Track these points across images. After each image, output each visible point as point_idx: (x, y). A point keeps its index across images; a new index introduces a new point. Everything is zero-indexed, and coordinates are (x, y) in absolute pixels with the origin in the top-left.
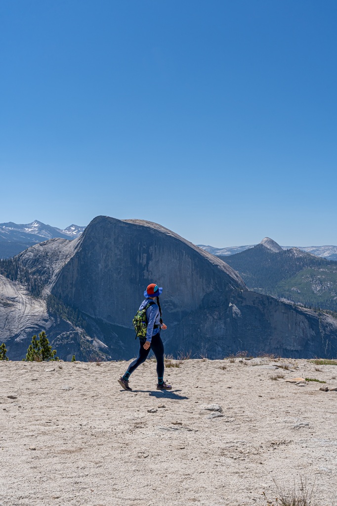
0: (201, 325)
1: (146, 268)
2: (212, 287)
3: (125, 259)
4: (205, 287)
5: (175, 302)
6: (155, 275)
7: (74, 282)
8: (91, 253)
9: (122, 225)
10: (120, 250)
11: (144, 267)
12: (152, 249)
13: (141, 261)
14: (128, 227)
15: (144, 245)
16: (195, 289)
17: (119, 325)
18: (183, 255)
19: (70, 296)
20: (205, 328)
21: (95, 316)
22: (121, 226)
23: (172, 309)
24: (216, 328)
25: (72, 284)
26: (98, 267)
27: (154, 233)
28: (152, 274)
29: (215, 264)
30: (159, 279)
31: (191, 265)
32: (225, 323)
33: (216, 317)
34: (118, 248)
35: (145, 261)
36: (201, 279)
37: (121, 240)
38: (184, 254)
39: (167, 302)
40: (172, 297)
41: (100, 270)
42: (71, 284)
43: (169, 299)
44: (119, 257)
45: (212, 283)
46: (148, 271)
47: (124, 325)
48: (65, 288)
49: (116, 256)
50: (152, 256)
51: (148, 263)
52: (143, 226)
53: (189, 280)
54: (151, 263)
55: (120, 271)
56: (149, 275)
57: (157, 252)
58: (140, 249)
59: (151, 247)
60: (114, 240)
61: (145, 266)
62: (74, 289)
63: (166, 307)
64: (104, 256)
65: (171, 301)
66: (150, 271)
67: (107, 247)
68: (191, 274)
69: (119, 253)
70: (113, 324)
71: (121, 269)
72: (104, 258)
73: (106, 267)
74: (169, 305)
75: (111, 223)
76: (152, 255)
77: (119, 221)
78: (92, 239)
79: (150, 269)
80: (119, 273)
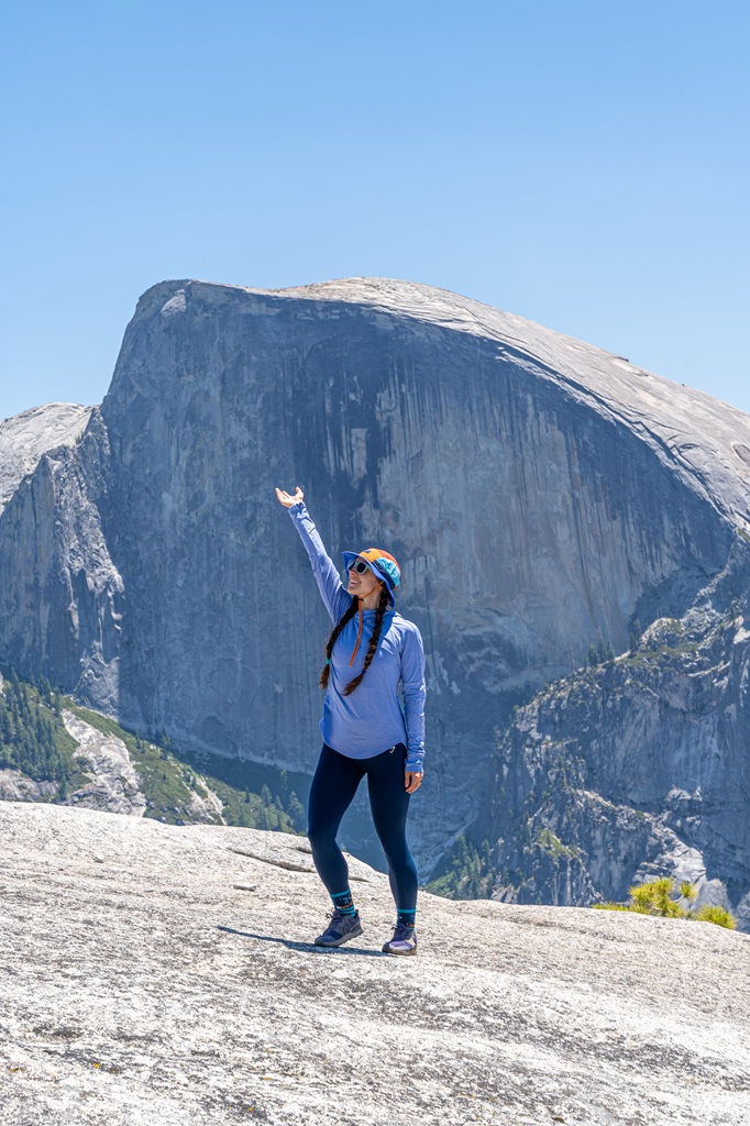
0: (594, 745)
1: (368, 494)
2: (672, 558)
3: (274, 461)
4: (636, 558)
5: (518, 642)
6: (411, 524)
7: (42, 582)
8: (133, 451)
9: (255, 309)
10: (249, 424)
11: (361, 491)
12: (386, 401)
13: (344, 464)
14: (279, 316)
15: (354, 390)
16: (593, 573)
17: (259, 760)
18: (525, 416)
19: (28, 641)
20: (620, 755)
21: (147, 720)
22: (248, 316)
23: (501, 676)
24: (679, 755)
25: (33, 588)
26: (161, 507)
27: (390, 327)
28: (396, 517)
29: (681, 440)
30: (432, 539)
31: (564, 458)
32: (722, 728)
33: (677, 702)
34: (239, 414)
35: (360, 464)
36: (617, 523)
37: (249, 378)
38: (531, 410)
39: (475, 644)
40: (500, 621)
41: (167, 517)
42: (28, 588)
43: (489, 629)
44: (245, 454)
45: (668, 536)
46: (376, 505)
47: (283, 758)
48: (9, 605)
49: (234, 451)
50: (390, 437)
51: (373, 471)
52: (341, 305)
53: (563, 532)
54: (387, 469)
55: (253, 518)
56: (383, 523)
57: (411, 413)
58: (336, 407)
59: (383, 396)
60: (223, 380)
61: (362, 482)
62: (45, 613)
63: (472, 668)
64: (184, 454)
65: (497, 640)
66: (388, 506)
67: (191, 416)
68: (569, 501)
69: (247, 437)
70: (229, 755)
71: (256, 505)
72: (183, 463)
73: (194, 502)
74: (489, 657)
75: (205, 309)
76: (389, 429)
77: (239, 294)
78: (137, 388)
79: (387, 495)
80: (250, 526)
